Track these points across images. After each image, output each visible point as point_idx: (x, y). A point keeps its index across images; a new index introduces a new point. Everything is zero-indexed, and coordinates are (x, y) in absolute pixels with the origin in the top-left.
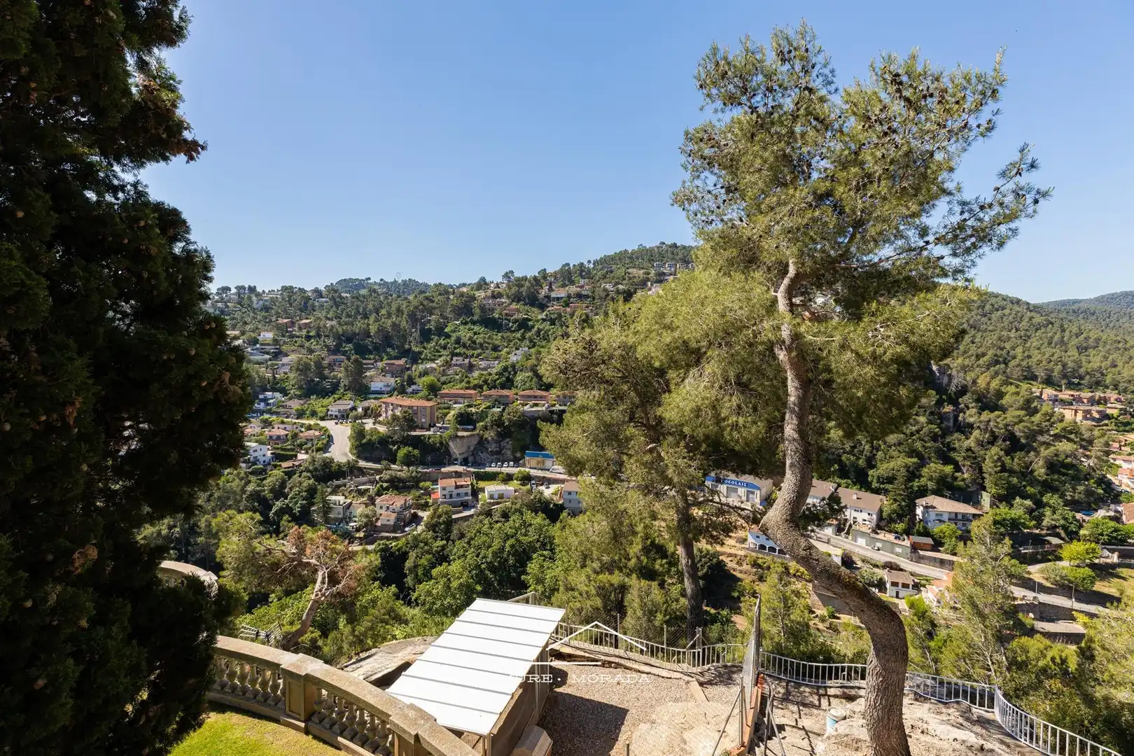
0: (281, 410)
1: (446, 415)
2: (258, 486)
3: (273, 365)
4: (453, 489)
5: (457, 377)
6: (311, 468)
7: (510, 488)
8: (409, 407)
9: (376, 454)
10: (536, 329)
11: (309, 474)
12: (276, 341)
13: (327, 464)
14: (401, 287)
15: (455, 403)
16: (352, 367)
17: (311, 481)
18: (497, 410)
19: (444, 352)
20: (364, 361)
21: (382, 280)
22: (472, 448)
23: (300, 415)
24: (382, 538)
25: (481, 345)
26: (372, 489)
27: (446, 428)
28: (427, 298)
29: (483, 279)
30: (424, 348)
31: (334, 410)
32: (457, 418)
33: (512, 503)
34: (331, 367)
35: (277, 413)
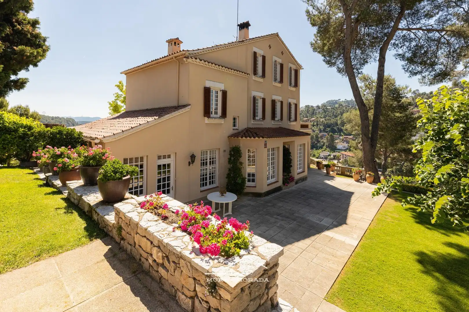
16: (330, 138)
20: (334, 136)
21: (345, 100)
31: (322, 155)
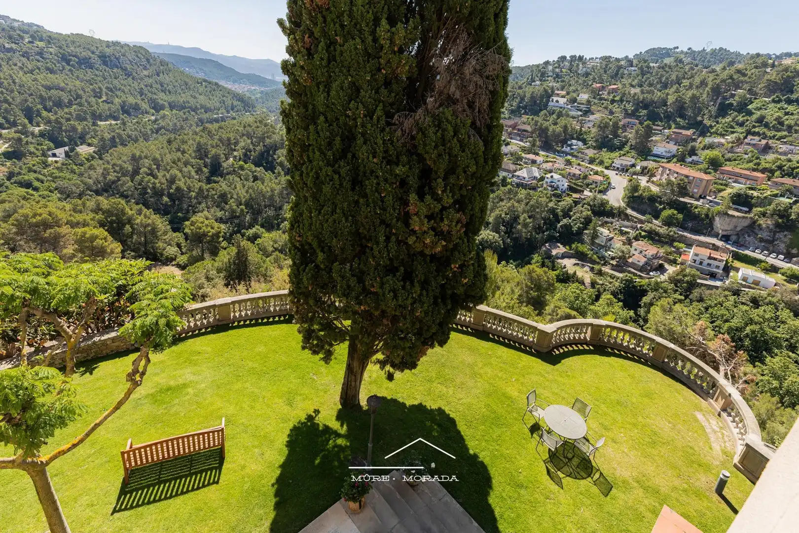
0: (580, 155)
1: (720, 191)
2: (556, 205)
3: (582, 120)
4: (706, 258)
5: (746, 156)
6: (591, 203)
7: (771, 279)
8: (687, 177)
9: (644, 207)
11: (589, 207)
12: (589, 102)
13: (604, 204)
14: (708, 57)
15: (734, 182)
16: (642, 131)
17: (589, 213)
18: (785, 200)
19: (740, 129)
20: (654, 127)
21: (689, 49)
22: (739, 229)
23: (592, 161)
24: (630, 272)
25: (790, 127)
26: (632, 233)
27: (718, 204)
28: (738, 71)
30: (717, 122)
31: (618, 163)
32: (732, 198)
33: (769, 295)
34: (625, 127)
35: (576, 157)
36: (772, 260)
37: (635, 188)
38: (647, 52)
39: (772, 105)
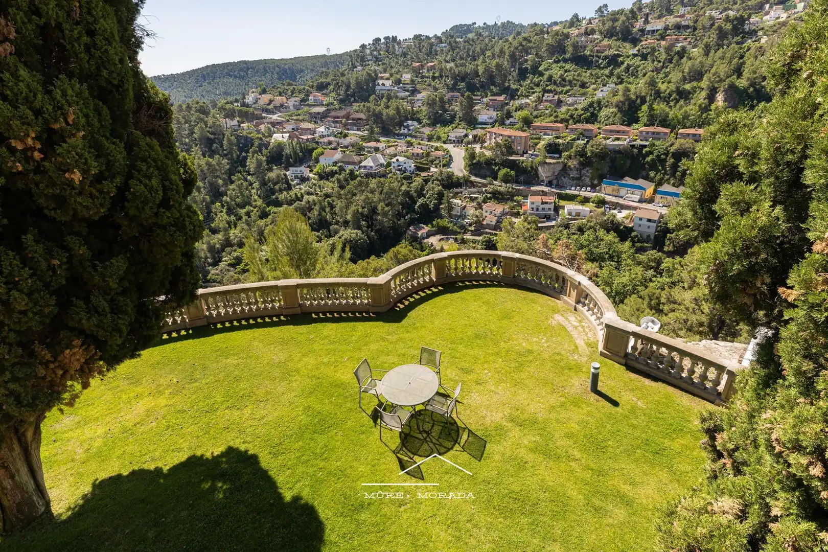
0: (418, 134)
1: (536, 144)
2: (408, 187)
3: (411, 100)
4: (539, 204)
5: (547, 112)
6: (440, 178)
7: (586, 208)
8: (510, 137)
9: (483, 172)
10: (625, 65)
11: (438, 183)
12: (412, 81)
13: (450, 176)
14: (500, 30)
15: (545, 135)
16: (465, 102)
17: (440, 187)
18: (581, 142)
19: (537, 89)
20: (474, 97)
21: (485, 24)
22: (556, 174)
23: (430, 139)
24: (487, 233)
25: (570, 82)
26: (481, 198)
27: (537, 156)
28: (525, 39)
29: (576, 16)
30: (521, 85)
31: (453, 136)
32: (545, 148)
33: (588, 221)
34: (450, 101)
35: (415, 137)
36: (584, 193)
37: (472, 156)
38: (451, 29)
39: (555, 65)
